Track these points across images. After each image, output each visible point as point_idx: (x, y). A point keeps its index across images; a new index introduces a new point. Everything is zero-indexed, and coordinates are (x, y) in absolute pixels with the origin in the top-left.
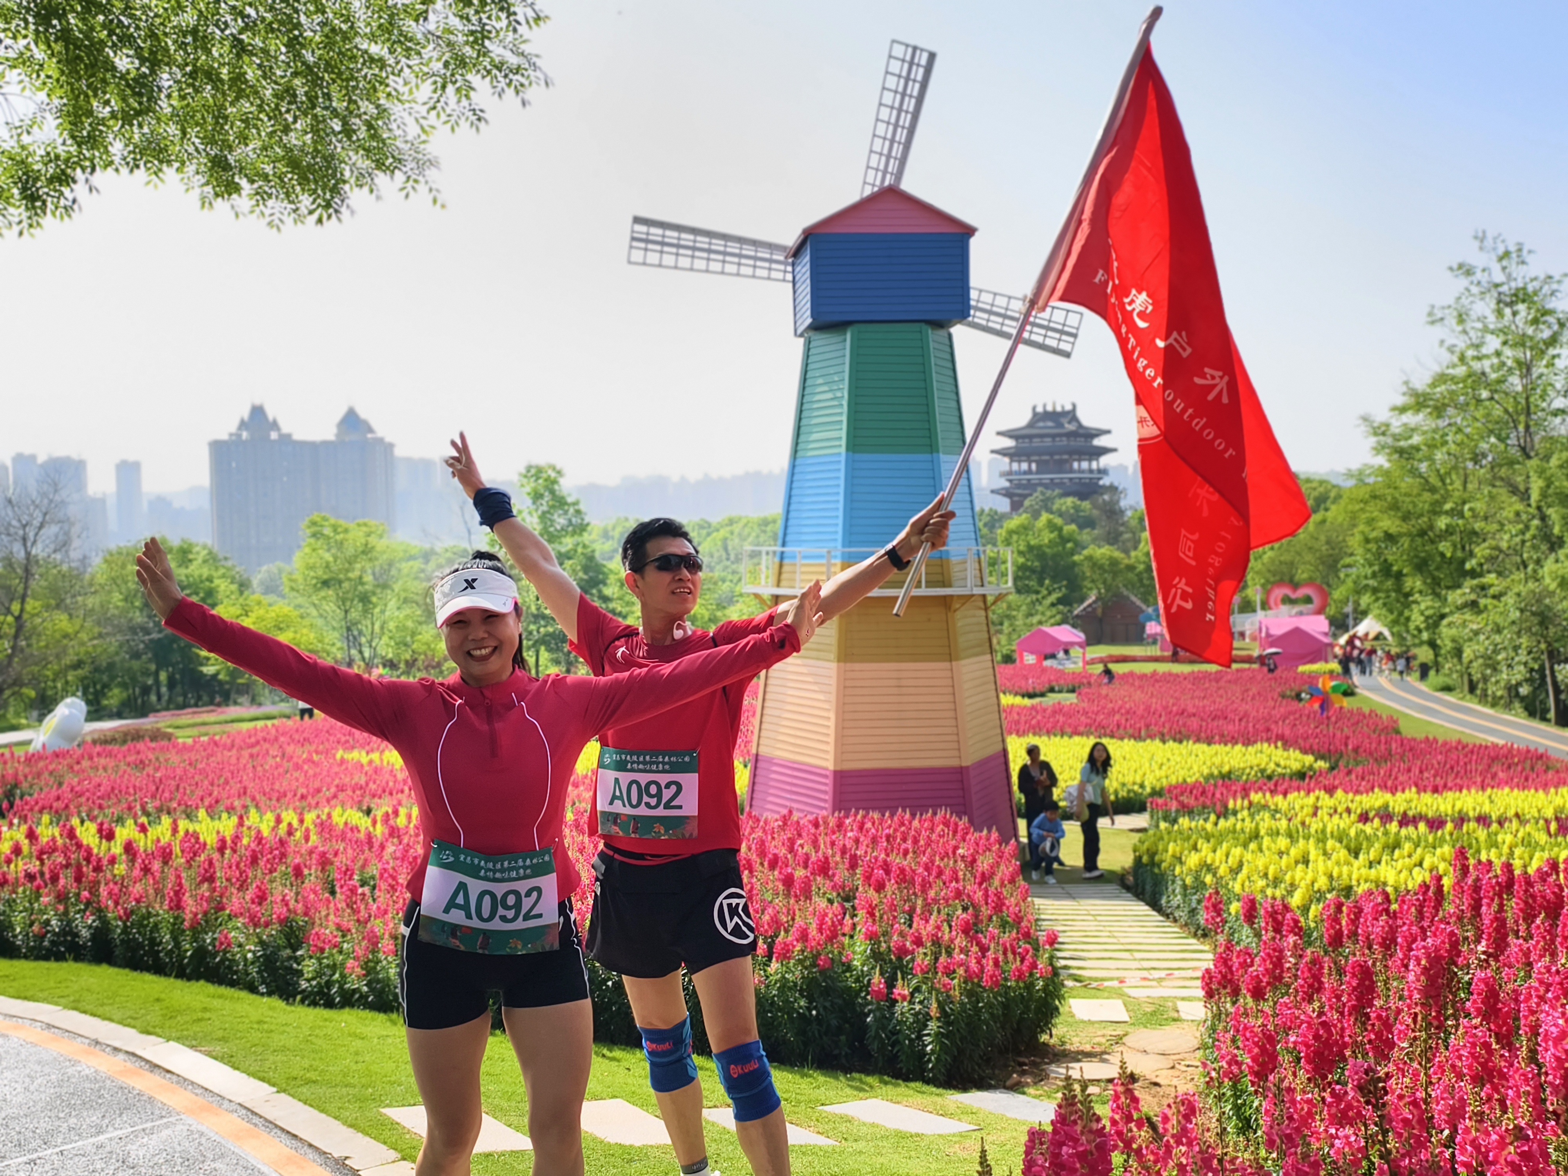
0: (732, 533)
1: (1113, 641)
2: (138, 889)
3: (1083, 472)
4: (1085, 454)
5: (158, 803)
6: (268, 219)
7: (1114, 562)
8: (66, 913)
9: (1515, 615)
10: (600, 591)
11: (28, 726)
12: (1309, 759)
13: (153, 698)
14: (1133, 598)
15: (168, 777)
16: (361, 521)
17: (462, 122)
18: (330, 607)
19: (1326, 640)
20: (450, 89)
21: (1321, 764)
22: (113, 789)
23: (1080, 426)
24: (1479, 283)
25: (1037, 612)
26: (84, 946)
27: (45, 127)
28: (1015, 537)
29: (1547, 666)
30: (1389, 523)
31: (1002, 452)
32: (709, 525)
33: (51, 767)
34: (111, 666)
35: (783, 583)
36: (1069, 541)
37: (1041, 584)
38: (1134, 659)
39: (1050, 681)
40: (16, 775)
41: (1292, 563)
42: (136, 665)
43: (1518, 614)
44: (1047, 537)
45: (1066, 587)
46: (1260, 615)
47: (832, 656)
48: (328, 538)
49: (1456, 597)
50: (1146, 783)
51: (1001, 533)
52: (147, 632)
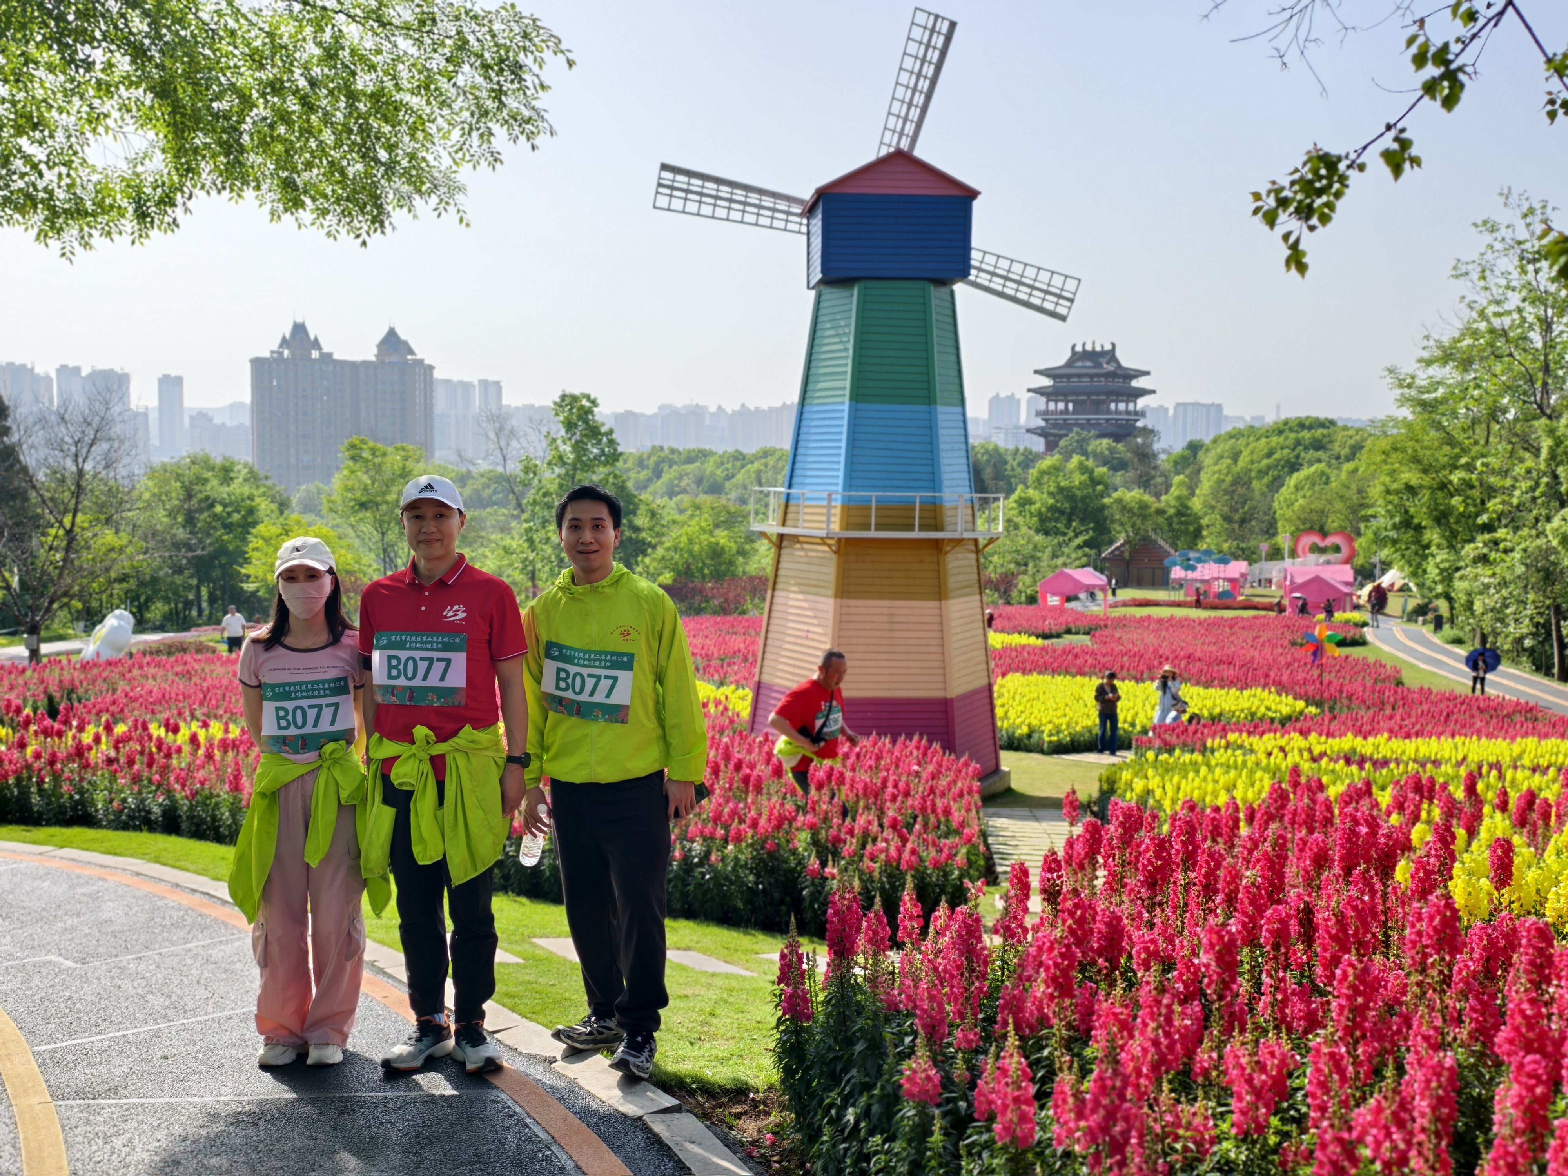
0: (766, 466)
1: (1139, 584)
2: (201, 774)
3: (1120, 413)
4: (1122, 395)
5: (205, 709)
6: (326, 230)
7: (1143, 506)
8: (140, 792)
9: (1520, 570)
10: (630, 522)
11: (76, 637)
12: (1300, 704)
13: (194, 613)
14: (1161, 542)
15: (214, 687)
16: (399, 445)
17: (482, 161)
18: (367, 528)
19: (1346, 590)
20: (475, 134)
21: (1313, 710)
22: (164, 696)
23: (1119, 366)
24: (1503, 239)
25: (1063, 554)
26: (156, 822)
27: (155, 160)
28: (1046, 478)
29: (1553, 621)
30: (1411, 476)
31: (1040, 391)
32: (744, 457)
33: (105, 674)
34: (154, 580)
35: (788, 522)
36: (1099, 483)
37: (1068, 526)
38: (1156, 604)
39: (1067, 623)
40: (72, 681)
41: (1323, 512)
42: (178, 580)
43: (1523, 569)
44: (1078, 479)
45: (1093, 529)
46: (1288, 562)
47: (830, 592)
48: (367, 461)
49: (1469, 550)
50: (1137, 722)
51: (1033, 472)
52: (190, 548)
